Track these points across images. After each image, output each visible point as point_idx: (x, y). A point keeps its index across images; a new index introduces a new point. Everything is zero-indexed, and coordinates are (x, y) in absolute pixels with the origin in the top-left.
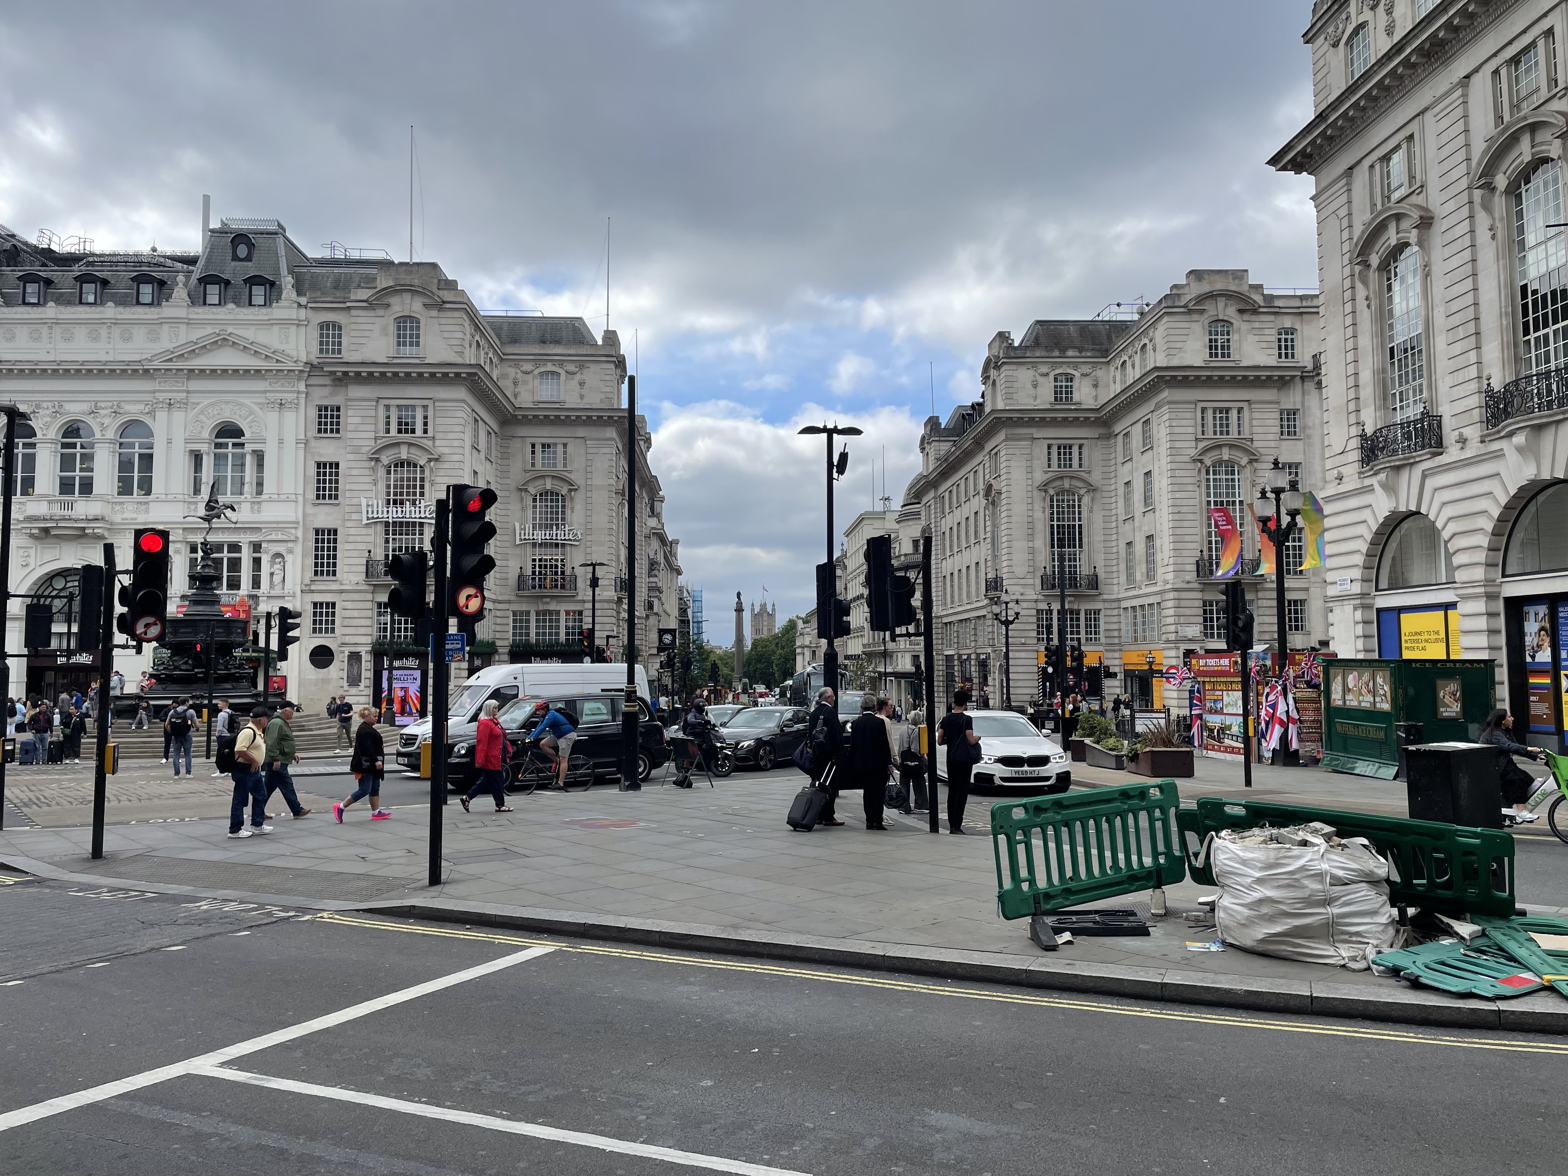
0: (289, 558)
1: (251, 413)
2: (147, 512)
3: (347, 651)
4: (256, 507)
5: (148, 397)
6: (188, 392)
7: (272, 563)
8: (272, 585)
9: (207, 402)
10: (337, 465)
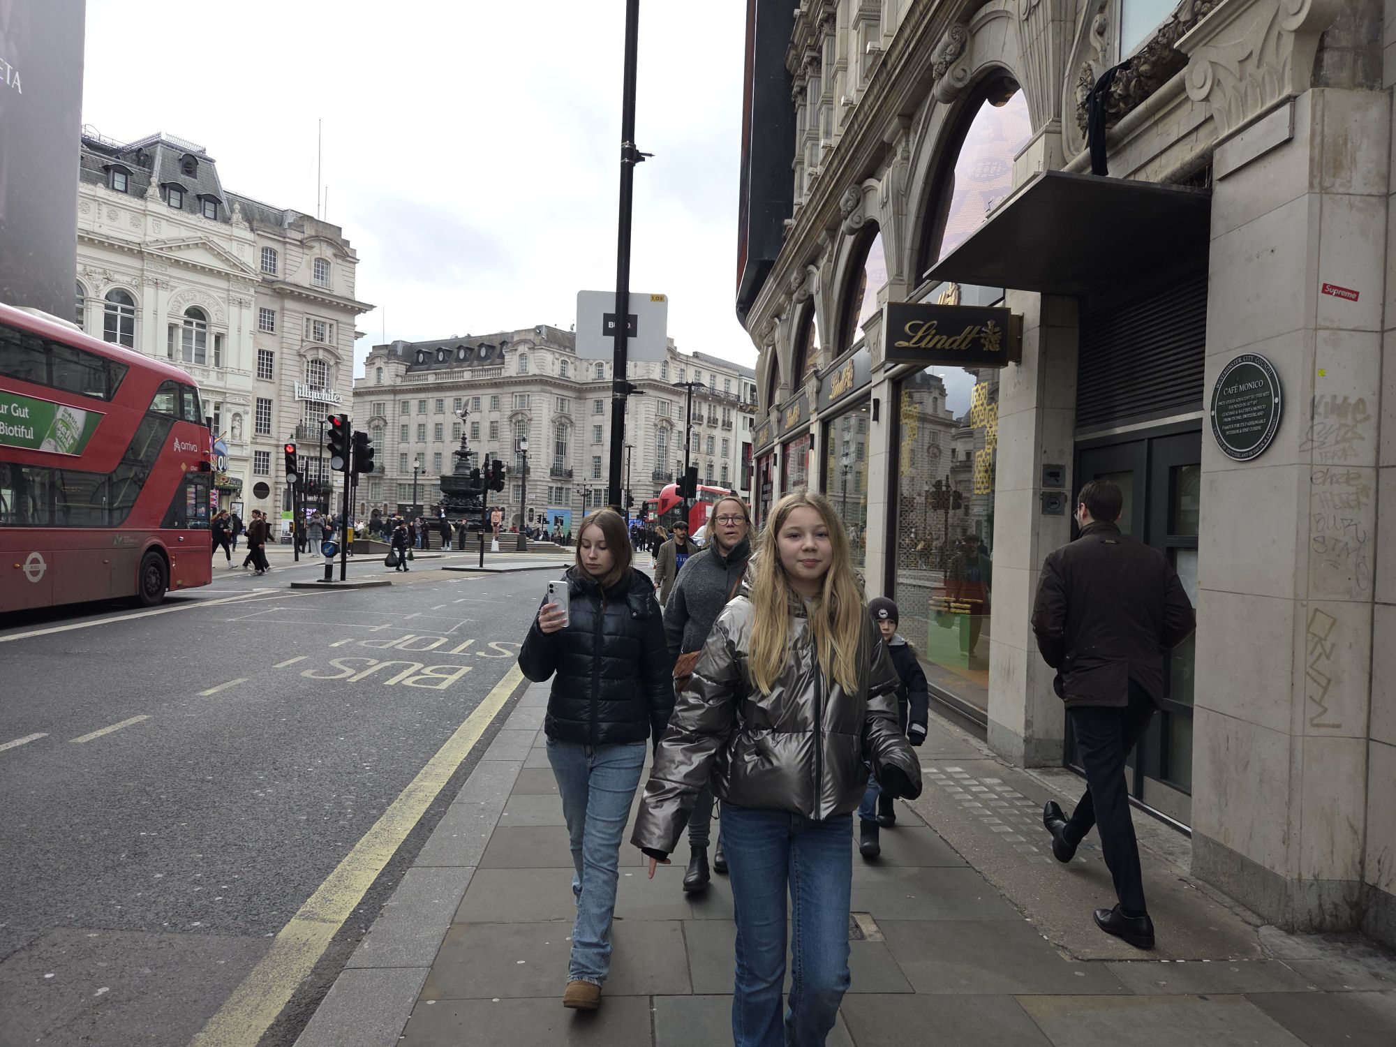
5: (136, 273)
6: (170, 276)
7: (233, 420)
8: (233, 437)
9: (183, 288)
10: (272, 354)
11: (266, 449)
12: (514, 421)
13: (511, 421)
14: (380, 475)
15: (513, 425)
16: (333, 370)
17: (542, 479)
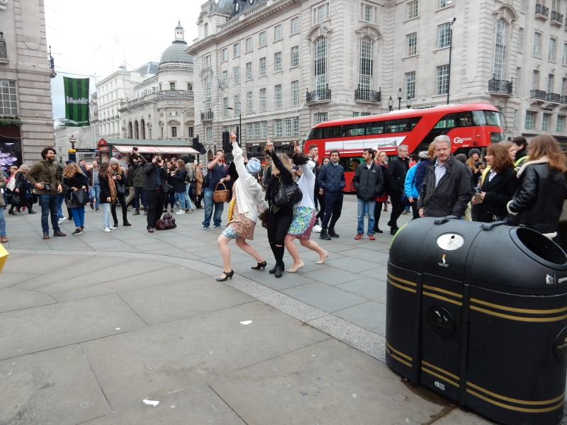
12: (313, 39)
13: (310, 40)
14: (209, 119)
15: (312, 45)
17: (345, 103)
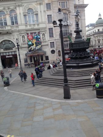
0: (45, 34)
1: (34, 6)
2: (18, 28)
3: (58, 50)
4: (38, 25)
5: (14, 5)
6: (22, 3)
7: (43, 36)
8: (43, 40)
9: (25, 5)
10: (51, 15)
11: (53, 41)
16: (68, 15)
